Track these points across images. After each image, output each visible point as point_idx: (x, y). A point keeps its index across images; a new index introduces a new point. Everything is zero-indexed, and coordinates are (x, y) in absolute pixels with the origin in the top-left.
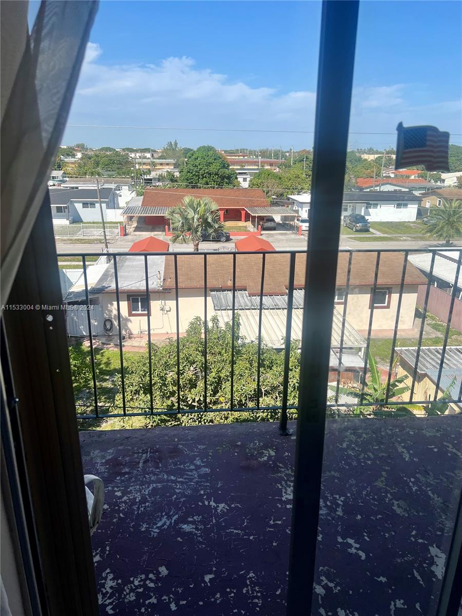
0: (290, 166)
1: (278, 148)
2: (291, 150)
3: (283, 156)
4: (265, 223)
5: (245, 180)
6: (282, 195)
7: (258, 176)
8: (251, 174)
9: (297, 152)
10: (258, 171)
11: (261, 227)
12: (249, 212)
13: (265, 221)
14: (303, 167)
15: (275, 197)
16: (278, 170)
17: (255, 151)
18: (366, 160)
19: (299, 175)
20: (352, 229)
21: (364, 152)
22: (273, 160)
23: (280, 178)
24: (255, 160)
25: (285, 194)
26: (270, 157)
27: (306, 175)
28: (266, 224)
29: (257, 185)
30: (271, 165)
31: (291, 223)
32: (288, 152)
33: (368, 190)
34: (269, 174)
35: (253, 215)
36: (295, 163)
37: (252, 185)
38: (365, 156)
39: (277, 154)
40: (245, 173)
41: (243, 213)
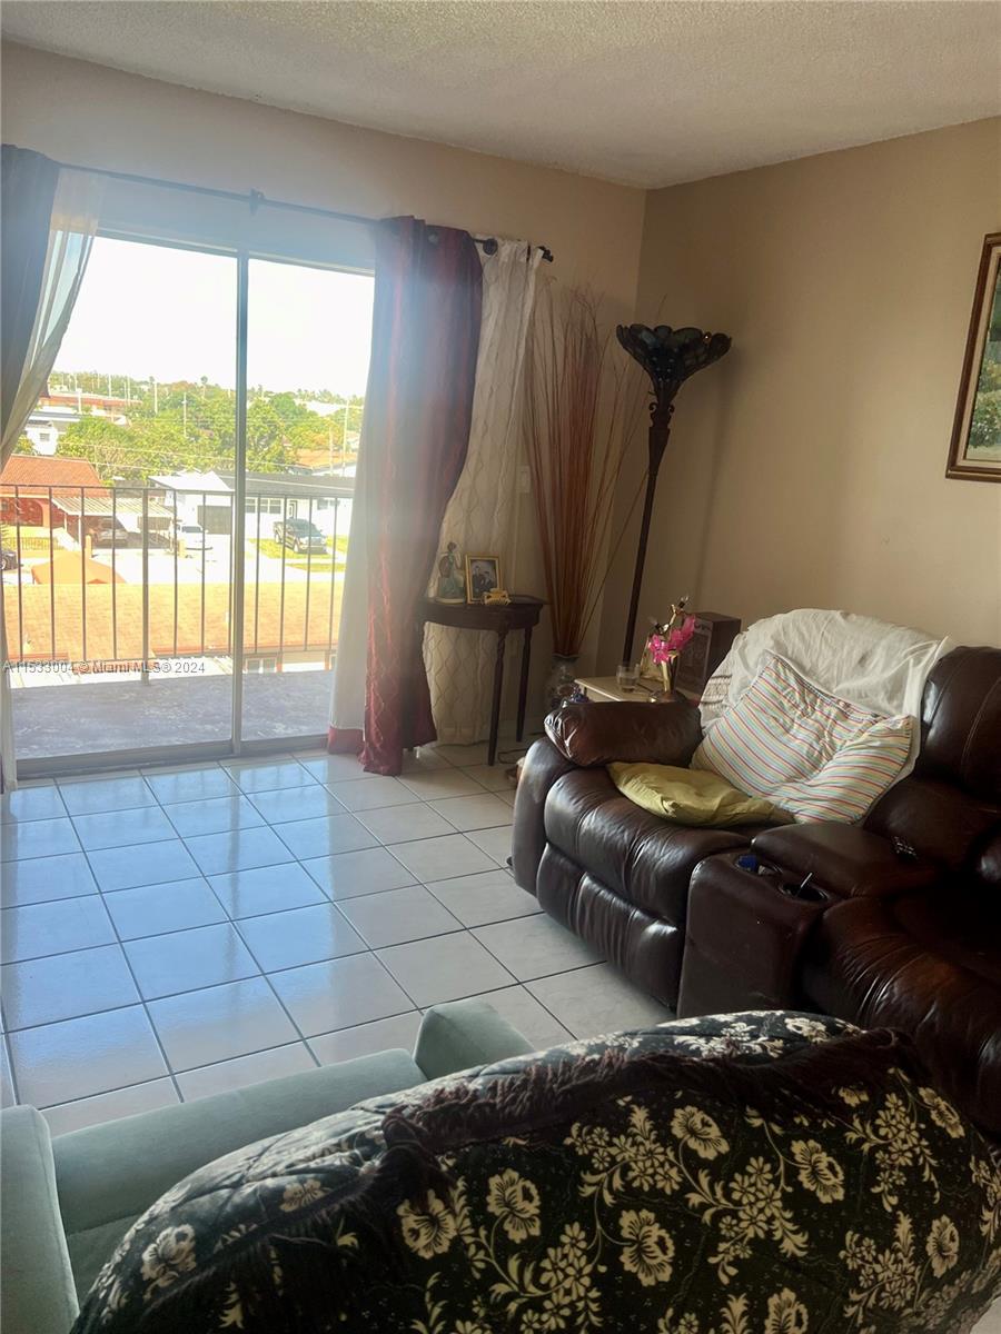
0: (152, 414)
1: (122, 374)
2: (152, 379)
3: (134, 391)
4: (102, 532)
5: (44, 437)
6: (136, 474)
7: (80, 429)
8: (60, 426)
9: (166, 385)
10: (78, 420)
11: (93, 541)
12: (59, 506)
13: (100, 527)
14: (182, 417)
15: (121, 478)
16: (123, 421)
17: (65, 375)
18: (313, 414)
19: (172, 435)
20: (293, 549)
21: (313, 398)
22: (110, 398)
23: (131, 439)
24: (66, 395)
25: (143, 473)
26: (103, 390)
27: (190, 435)
28: (103, 534)
29: (77, 450)
30: (107, 407)
31: (162, 533)
32: (146, 383)
33: (322, 474)
34: (105, 428)
35: (70, 513)
36: (164, 409)
37: (64, 449)
38: (311, 406)
39: (119, 385)
40: (45, 422)
41: (46, 509)
